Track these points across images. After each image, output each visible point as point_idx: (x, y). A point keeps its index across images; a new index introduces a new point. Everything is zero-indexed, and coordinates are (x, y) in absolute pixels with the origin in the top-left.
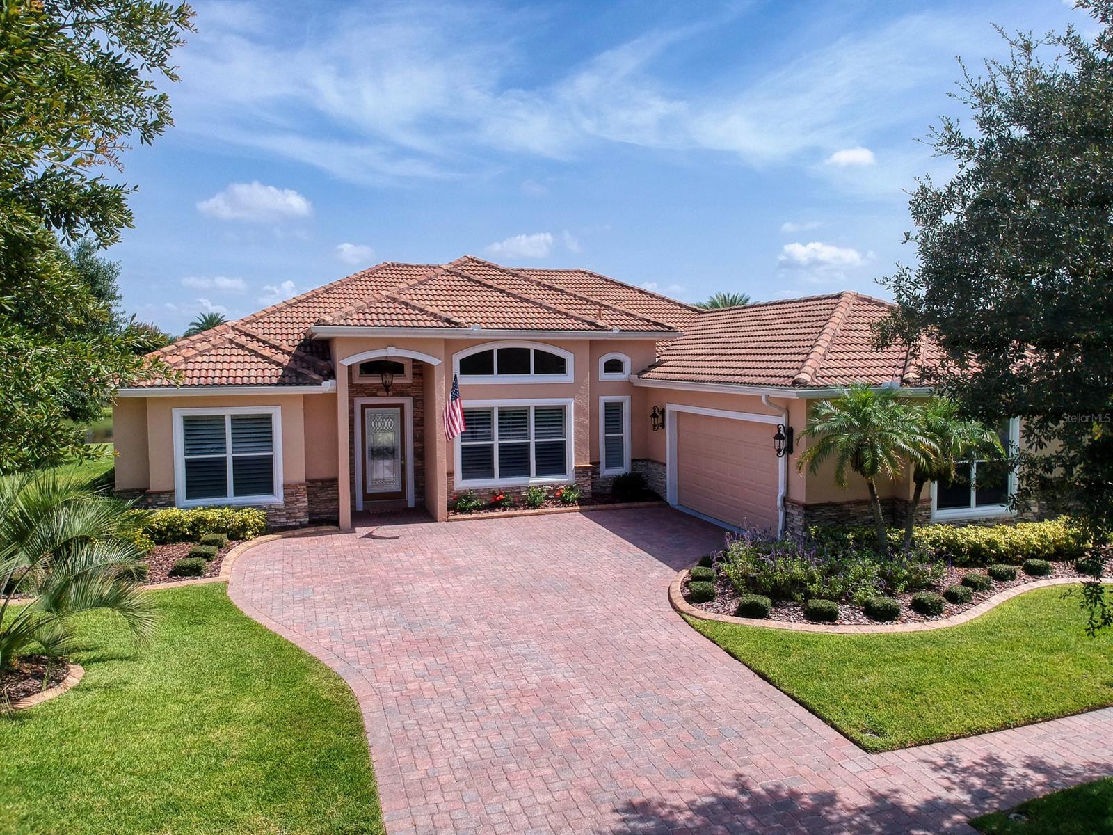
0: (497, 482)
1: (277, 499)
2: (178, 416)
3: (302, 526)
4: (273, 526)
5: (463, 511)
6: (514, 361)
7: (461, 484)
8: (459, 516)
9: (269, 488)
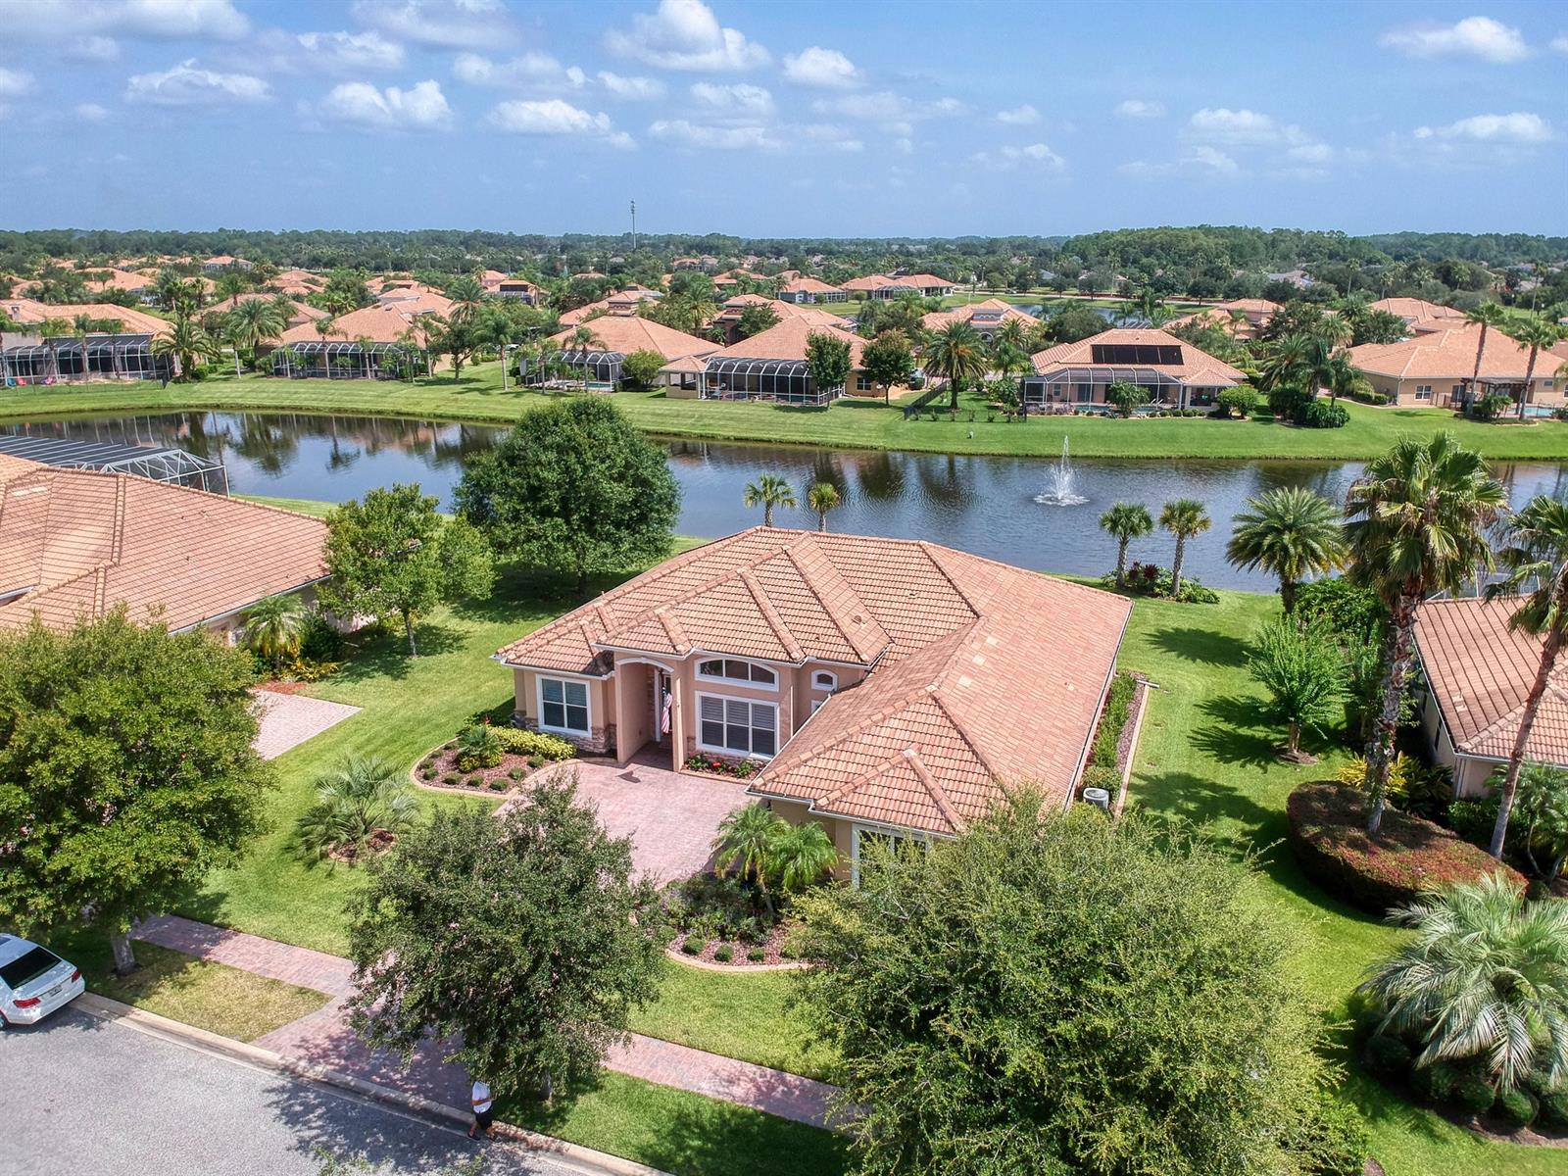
0: (724, 751)
1: (588, 734)
2: (538, 678)
3: (600, 755)
4: (581, 753)
5: (692, 768)
6: (737, 669)
7: (700, 746)
8: (689, 772)
9: (584, 727)
